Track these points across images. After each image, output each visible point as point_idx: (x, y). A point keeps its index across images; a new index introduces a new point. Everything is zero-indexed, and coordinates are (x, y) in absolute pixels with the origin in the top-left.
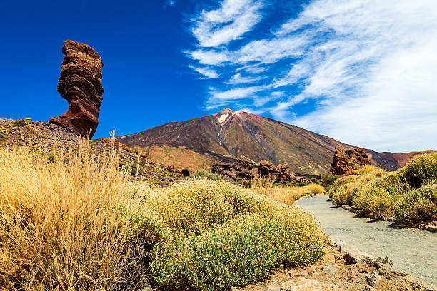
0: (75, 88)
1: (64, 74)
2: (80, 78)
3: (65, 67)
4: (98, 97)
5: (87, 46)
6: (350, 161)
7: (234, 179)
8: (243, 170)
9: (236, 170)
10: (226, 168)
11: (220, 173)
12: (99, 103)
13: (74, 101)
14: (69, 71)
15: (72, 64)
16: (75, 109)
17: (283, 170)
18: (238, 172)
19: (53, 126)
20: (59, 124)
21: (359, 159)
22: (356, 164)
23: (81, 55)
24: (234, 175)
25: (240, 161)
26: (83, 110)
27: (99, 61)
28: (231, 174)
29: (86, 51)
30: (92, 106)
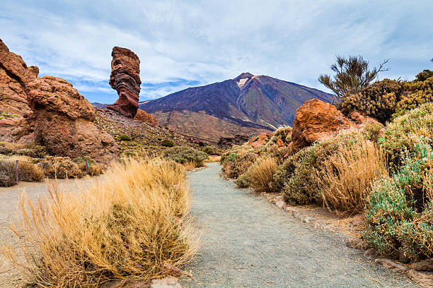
0: (123, 83)
11: (225, 144)
15: (120, 66)
19: (111, 111)
23: (125, 58)
25: (239, 136)
26: (129, 98)
27: (137, 61)
30: (134, 95)
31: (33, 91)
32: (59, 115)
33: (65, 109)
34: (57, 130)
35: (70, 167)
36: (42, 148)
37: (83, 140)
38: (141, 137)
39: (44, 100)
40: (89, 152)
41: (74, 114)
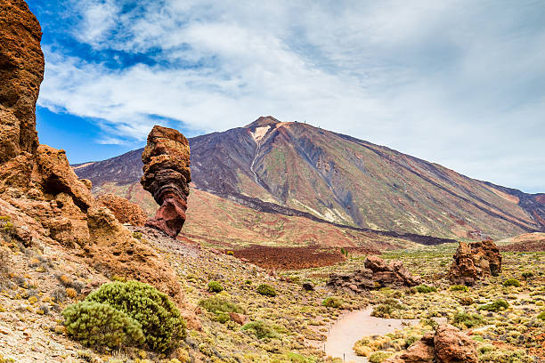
2: (177, 173)
6: (477, 257)
7: (355, 292)
9: (356, 280)
13: (170, 200)
17: (396, 269)
18: (358, 283)
21: (488, 255)
22: (483, 261)
24: (355, 287)
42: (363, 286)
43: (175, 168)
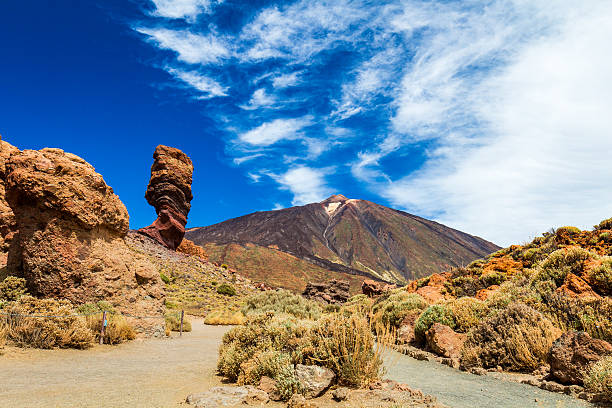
0: (166, 197)
1: (154, 182)
2: (172, 186)
3: (156, 174)
4: (187, 204)
5: (179, 151)
7: (329, 302)
8: (339, 292)
9: (331, 291)
10: (321, 289)
11: (313, 294)
12: (187, 210)
13: (164, 211)
14: (161, 179)
15: (165, 172)
16: (164, 219)
18: (333, 294)
19: (143, 237)
20: (148, 235)
23: (173, 161)
24: (328, 297)
25: (335, 283)
26: (172, 219)
27: (190, 167)
28: (325, 296)
29: (178, 156)
30: (180, 215)
31: (18, 171)
32: (63, 218)
33: (75, 207)
34: (54, 248)
35: (67, 324)
36: (18, 280)
37: (101, 270)
38: (186, 279)
39: (36, 189)
40: (110, 295)
41: (91, 218)
42: (338, 298)
43: (172, 182)
